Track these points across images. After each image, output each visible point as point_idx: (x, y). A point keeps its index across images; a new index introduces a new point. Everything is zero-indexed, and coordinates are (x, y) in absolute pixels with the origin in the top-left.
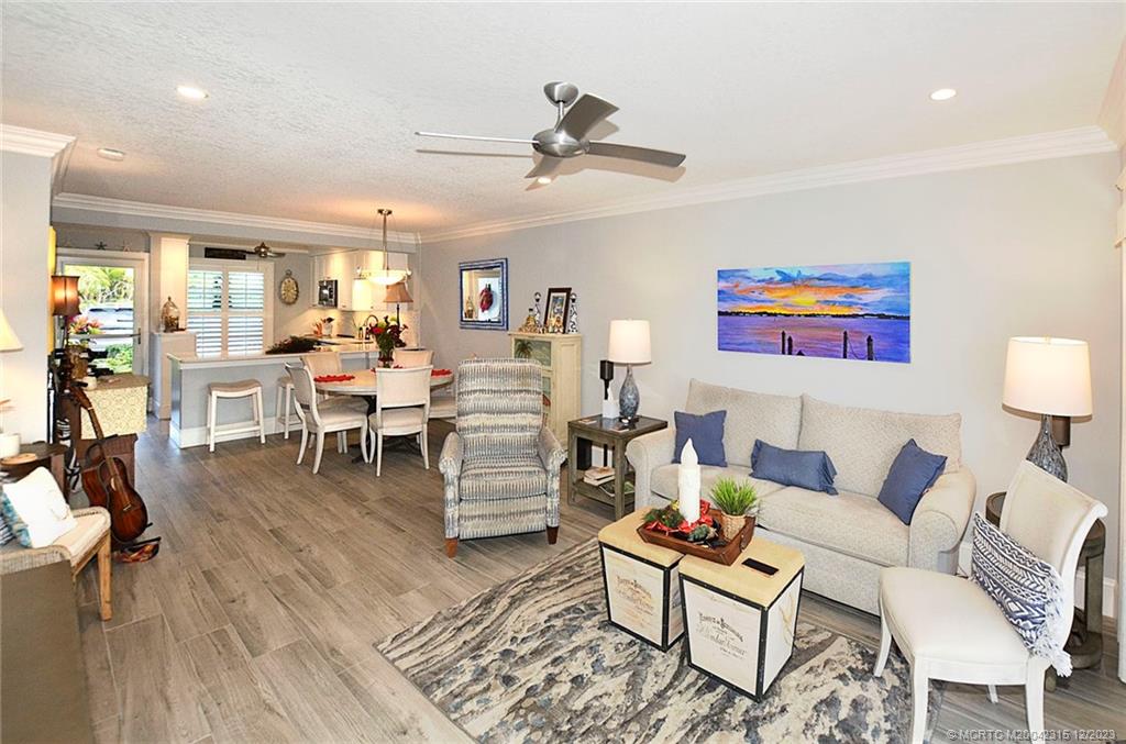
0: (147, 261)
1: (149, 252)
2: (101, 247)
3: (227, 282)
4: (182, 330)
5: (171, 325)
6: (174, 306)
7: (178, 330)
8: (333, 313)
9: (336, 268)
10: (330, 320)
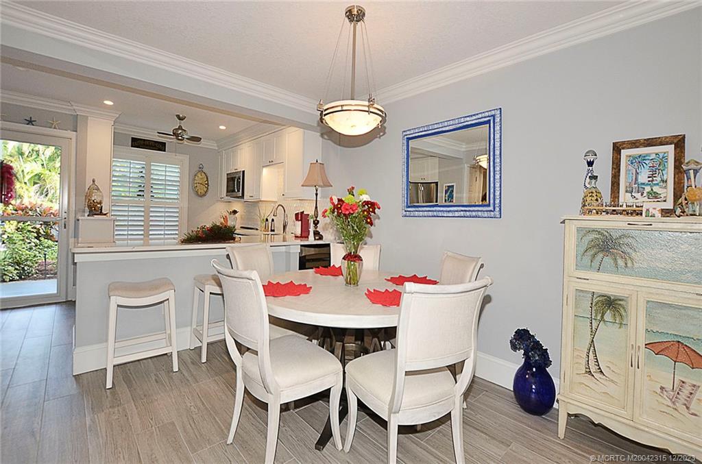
0: (74, 140)
1: (76, 131)
2: (30, 122)
3: (149, 173)
4: (105, 214)
5: (95, 209)
6: (98, 189)
7: (101, 214)
8: (237, 205)
9: (243, 160)
10: (235, 212)
